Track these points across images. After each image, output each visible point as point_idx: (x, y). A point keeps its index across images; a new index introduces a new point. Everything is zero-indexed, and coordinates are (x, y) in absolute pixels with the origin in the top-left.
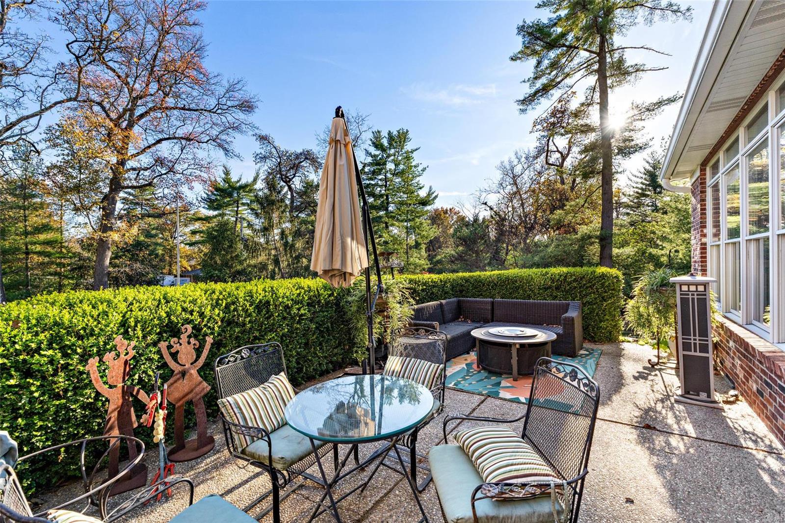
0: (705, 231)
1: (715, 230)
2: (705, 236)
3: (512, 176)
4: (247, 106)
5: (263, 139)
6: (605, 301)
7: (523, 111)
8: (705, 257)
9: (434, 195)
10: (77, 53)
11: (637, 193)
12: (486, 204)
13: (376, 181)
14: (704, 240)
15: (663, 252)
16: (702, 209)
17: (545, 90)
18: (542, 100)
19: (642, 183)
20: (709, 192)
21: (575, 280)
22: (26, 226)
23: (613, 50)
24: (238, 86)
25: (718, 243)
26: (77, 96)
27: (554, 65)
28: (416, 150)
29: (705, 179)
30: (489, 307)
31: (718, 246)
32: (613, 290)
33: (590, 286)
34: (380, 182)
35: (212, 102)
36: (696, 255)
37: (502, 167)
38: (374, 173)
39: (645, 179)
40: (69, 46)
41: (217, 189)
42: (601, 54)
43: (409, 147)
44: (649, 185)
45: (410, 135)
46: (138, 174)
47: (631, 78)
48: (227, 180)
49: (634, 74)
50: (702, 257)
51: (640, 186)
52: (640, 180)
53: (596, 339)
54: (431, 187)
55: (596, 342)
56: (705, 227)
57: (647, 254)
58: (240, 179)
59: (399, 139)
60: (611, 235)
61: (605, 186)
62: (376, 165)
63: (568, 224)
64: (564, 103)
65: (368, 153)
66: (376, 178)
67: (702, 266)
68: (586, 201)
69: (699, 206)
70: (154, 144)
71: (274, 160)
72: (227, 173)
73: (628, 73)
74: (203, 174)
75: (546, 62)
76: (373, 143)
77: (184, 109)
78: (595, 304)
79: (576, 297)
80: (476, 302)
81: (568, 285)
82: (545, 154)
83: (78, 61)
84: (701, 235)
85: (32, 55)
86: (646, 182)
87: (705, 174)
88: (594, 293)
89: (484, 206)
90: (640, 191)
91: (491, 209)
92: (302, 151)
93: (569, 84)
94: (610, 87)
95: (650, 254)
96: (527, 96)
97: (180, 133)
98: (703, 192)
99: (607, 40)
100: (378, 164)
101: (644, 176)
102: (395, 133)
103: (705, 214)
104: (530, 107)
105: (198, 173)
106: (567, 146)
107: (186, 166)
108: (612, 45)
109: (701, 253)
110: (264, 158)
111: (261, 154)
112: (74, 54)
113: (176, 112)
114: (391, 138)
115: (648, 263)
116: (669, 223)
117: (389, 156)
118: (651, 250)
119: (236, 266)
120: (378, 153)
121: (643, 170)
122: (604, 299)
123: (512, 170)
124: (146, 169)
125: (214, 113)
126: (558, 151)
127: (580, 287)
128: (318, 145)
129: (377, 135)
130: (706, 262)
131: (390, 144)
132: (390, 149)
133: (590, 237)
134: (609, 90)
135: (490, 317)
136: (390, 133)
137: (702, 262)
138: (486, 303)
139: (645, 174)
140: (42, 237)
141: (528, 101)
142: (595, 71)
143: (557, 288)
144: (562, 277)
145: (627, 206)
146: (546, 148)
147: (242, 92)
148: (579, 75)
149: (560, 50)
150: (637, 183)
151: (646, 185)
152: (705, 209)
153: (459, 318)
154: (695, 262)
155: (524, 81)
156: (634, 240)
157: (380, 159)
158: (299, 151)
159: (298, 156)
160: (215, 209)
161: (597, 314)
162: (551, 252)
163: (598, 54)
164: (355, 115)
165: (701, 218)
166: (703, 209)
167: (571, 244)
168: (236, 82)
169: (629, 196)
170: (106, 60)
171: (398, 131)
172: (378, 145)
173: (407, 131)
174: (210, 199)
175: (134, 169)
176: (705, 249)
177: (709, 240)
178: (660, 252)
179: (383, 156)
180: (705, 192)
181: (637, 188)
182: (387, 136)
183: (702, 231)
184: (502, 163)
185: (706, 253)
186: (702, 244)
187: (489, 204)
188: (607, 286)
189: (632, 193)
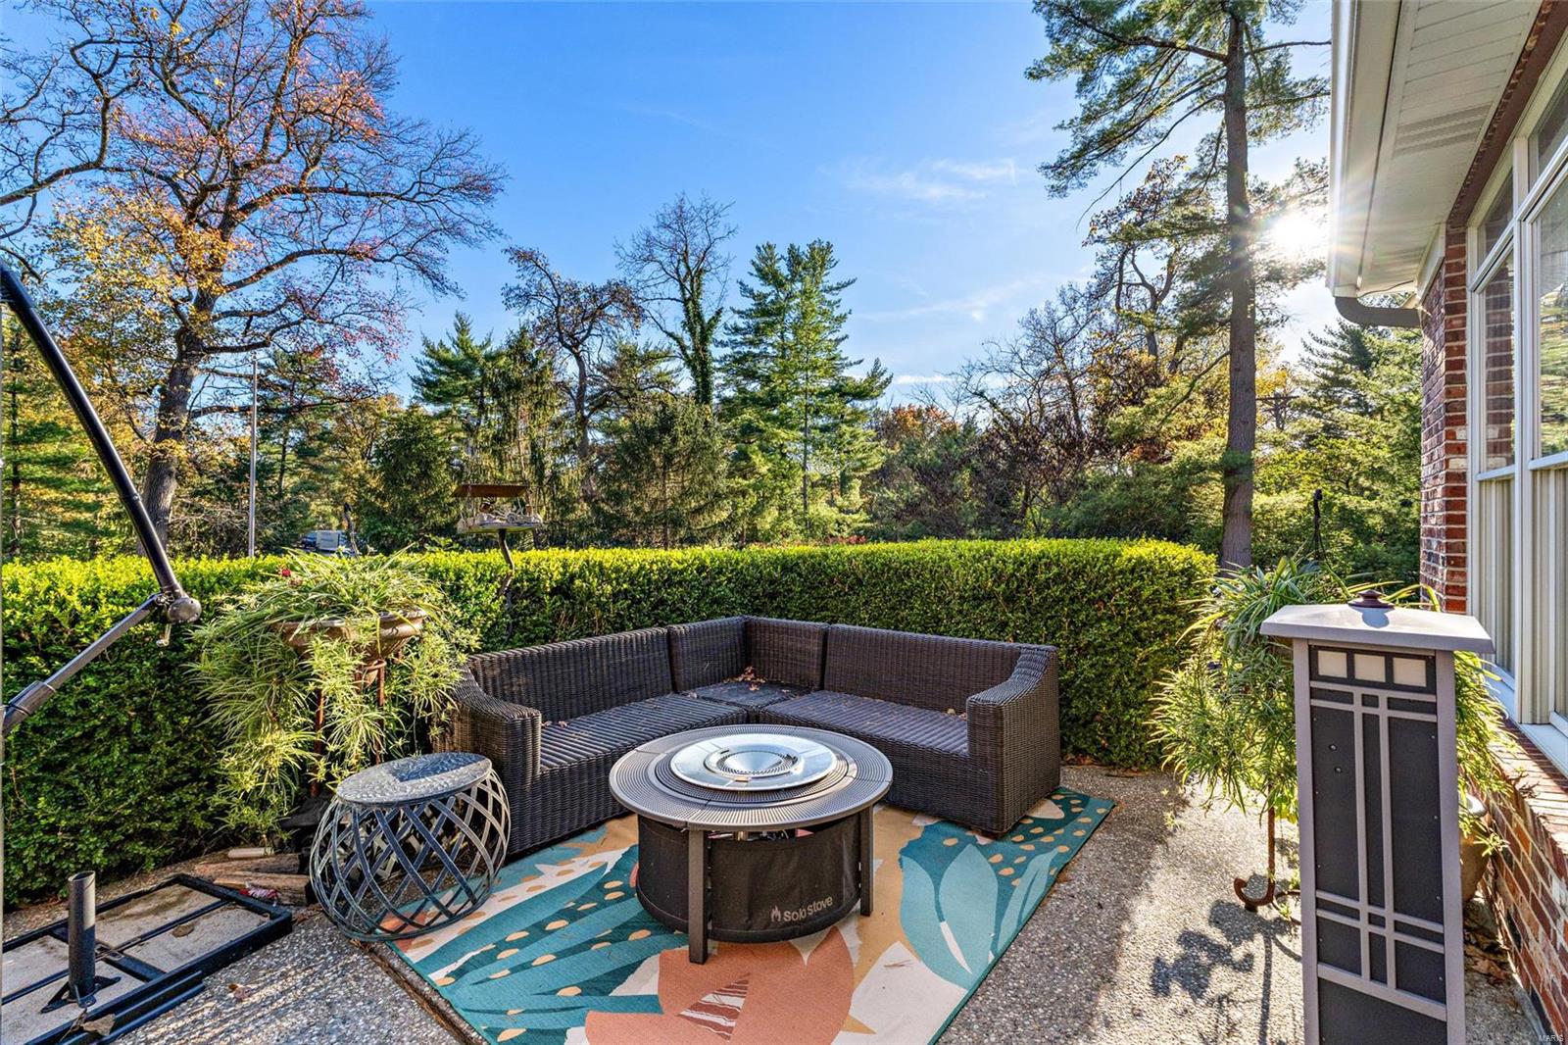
0: (1461, 434)
1: (1494, 432)
2: (1460, 449)
3: (1051, 339)
4: (478, 188)
5: (525, 257)
6: (1143, 643)
7: (1058, 191)
8: (1462, 520)
9: (883, 378)
10: (94, 67)
11: (1325, 377)
12: (981, 394)
13: (762, 347)
14: (1457, 463)
15: (1373, 504)
16: (1450, 365)
17: (1108, 142)
18: (1100, 164)
19: (1335, 356)
20: (1476, 306)
21: (1059, 579)
22: (14, 426)
23: (1259, 51)
24: (463, 146)
25: (1505, 471)
26: (101, 157)
27: (1126, 88)
28: (849, 284)
29: (1464, 267)
30: (815, 647)
31: (1506, 482)
32: (1171, 611)
33: (1101, 598)
34: (770, 350)
35: (404, 177)
36: (1431, 512)
37: (1033, 323)
38: (757, 330)
39: (1343, 348)
40: (77, 52)
41: (443, 362)
42: (1232, 62)
43: (831, 278)
44: (1350, 361)
45: (834, 255)
46: (248, 324)
47: (1303, 111)
48: (462, 344)
49: (1308, 104)
50: (1448, 519)
51: (1330, 362)
52: (1330, 350)
53: (1114, 758)
54: (877, 362)
55: (1112, 764)
56: (1461, 421)
57: (1335, 509)
58: (489, 342)
59: (812, 262)
60: (1250, 465)
61: (1237, 352)
62: (763, 315)
63: (1153, 438)
64: (1158, 181)
65: (746, 290)
66: (761, 341)
67: (1449, 547)
68: (1192, 386)
69: (1442, 355)
70: (281, 263)
71: (545, 300)
72: (462, 328)
73: (1294, 100)
74: (375, 324)
75: (1109, 81)
76: (759, 270)
77: (344, 191)
78: (1112, 651)
79: (1060, 628)
80: (786, 630)
81: (1039, 591)
82: (1114, 292)
83: (98, 84)
84: (1449, 449)
85: (39, 83)
86: (1344, 354)
87: (1462, 252)
88: (1111, 618)
89: (976, 399)
90: (1331, 373)
91: (994, 405)
92: (605, 283)
93: (1161, 130)
94: (1253, 133)
95: (1343, 508)
96: (1067, 155)
97: (337, 240)
98: (1457, 309)
99: (1247, 27)
100: (765, 313)
101: (1340, 342)
102: (804, 249)
103: (1462, 379)
104: (1074, 181)
105: (364, 321)
106: (1165, 273)
107: (342, 307)
108: (1258, 38)
109: (1448, 505)
110: (525, 298)
111: (518, 288)
112: (88, 70)
113: (331, 198)
114: (794, 258)
115: (1340, 529)
116: (1387, 437)
117: (790, 297)
118: (1346, 498)
119: (432, 516)
120: (767, 289)
121: (1337, 329)
122: (1139, 639)
123: (1053, 328)
124: (263, 314)
125: (411, 200)
126: (1144, 284)
127: (1072, 600)
128: (619, 266)
129: (766, 253)
130: (1463, 533)
131: (794, 274)
132: (792, 281)
133: (1199, 467)
134: (1251, 141)
135: (815, 675)
136: (792, 250)
137: (1449, 534)
138: (808, 634)
139: (1343, 338)
140: (49, 449)
141: (1068, 169)
142: (1219, 97)
143: (1010, 599)
144: (1024, 569)
145: (1303, 407)
146: (1116, 277)
147: (467, 159)
148: (1180, 108)
149: (1139, 53)
150: (1324, 355)
151: (1345, 361)
152: (1461, 365)
153: (741, 671)
154: (1430, 533)
155: (1061, 127)
156: (1308, 478)
157: (772, 302)
158: (600, 284)
159: (594, 294)
160: (438, 401)
161: (1118, 682)
162: (1109, 499)
163: (1226, 60)
164: (698, 206)
165: (1448, 393)
166: (1456, 365)
167: (1156, 484)
168: (455, 137)
169: (1307, 383)
170: (180, 88)
171: (811, 247)
172: (768, 275)
173: (829, 246)
174: (427, 380)
175: (234, 313)
176: (1462, 491)
177: (1475, 463)
178: (1367, 505)
179: (777, 296)
180: (1462, 308)
181: (1323, 366)
182: (786, 255)
183: (1451, 435)
184: (1032, 313)
185: (1462, 505)
186: (1449, 477)
187: (989, 394)
188: (1147, 601)
189: (1312, 378)
